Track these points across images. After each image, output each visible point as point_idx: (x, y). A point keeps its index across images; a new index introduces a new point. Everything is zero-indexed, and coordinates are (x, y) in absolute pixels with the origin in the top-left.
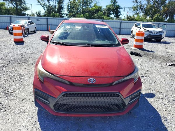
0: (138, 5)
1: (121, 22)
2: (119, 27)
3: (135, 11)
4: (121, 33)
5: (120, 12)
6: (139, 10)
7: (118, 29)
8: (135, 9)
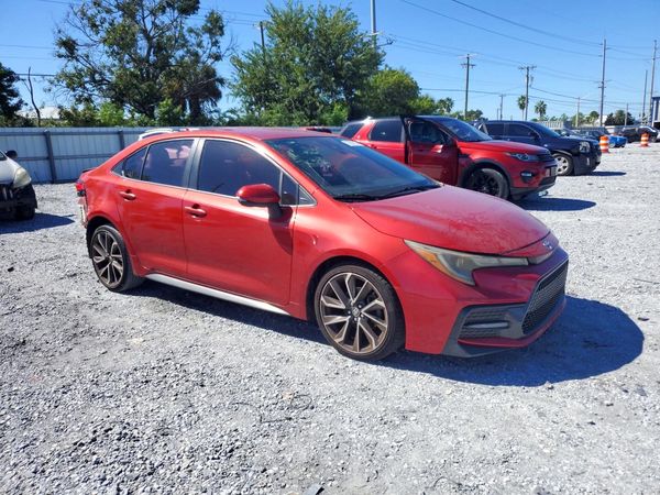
0: (80, 66)
1: (47, 136)
2: (46, 155)
3: (74, 90)
4: (59, 177)
5: (14, 94)
6: (88, 86)
7: (41, 163)
8: (73, 81)
